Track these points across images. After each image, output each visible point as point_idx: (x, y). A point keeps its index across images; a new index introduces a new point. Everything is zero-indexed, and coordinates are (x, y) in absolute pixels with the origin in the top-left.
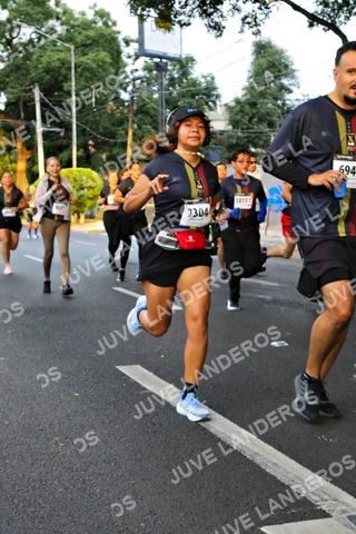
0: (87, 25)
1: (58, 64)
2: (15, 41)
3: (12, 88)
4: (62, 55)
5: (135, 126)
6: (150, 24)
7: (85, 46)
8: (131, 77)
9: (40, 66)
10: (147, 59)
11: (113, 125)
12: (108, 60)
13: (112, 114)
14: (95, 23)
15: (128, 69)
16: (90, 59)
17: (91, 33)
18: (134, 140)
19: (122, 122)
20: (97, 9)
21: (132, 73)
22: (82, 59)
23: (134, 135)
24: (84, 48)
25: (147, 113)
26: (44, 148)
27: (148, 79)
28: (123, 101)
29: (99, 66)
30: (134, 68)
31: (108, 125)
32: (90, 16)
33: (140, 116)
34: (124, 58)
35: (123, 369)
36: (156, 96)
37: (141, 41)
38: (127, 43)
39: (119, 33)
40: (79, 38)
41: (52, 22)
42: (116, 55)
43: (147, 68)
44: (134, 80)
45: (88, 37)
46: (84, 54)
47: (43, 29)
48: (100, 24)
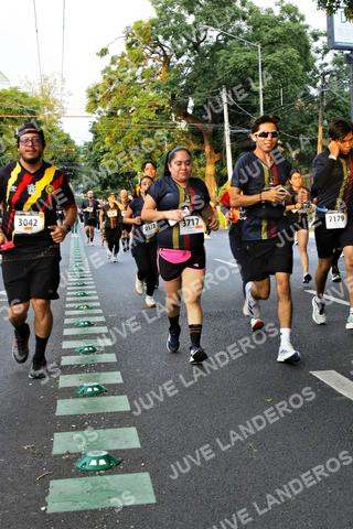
0: (275, 22)
1: (245, 64)
2: (202, 44)
3: (200, 91)
4: (249, 55)
5: (325, 122)
6: (339, 16)
7: (272, 43)
8: (321, 72)
9: (227, 68)
10: (336, 52)
11: (302, 122)
12: (296, 56)
13: (302, 112)
14: (283, 19)
15: (317, 64)
16: (277, 56)
17: (278, 30)
18: (324, 137)
19: (311, 119)
20: (284, 5)
21: (321, 67)
22: (269, 57)
23: (324, 131)
24: (271, 45)
25: (338, 108)
26: (232, 150)
27: (339, 73)
28: (312, 97)
29: (287, 63)
30: (323, 62)
31: (297, 123)
32: (277, 12)
33: (330, 112)
34: (313, 53)
35: (316, 374)
36: (347, 90)
37: (330, 34)
38: (316, 37)
39: (307, 27)
40: (266, 37)
41: (237, 22)
42: (305, 50)
43: (337, 62)
44: (324, 74)
45: (275, 35)
46: (272, 52)
47: (230, 31)
48: (288, 20)
